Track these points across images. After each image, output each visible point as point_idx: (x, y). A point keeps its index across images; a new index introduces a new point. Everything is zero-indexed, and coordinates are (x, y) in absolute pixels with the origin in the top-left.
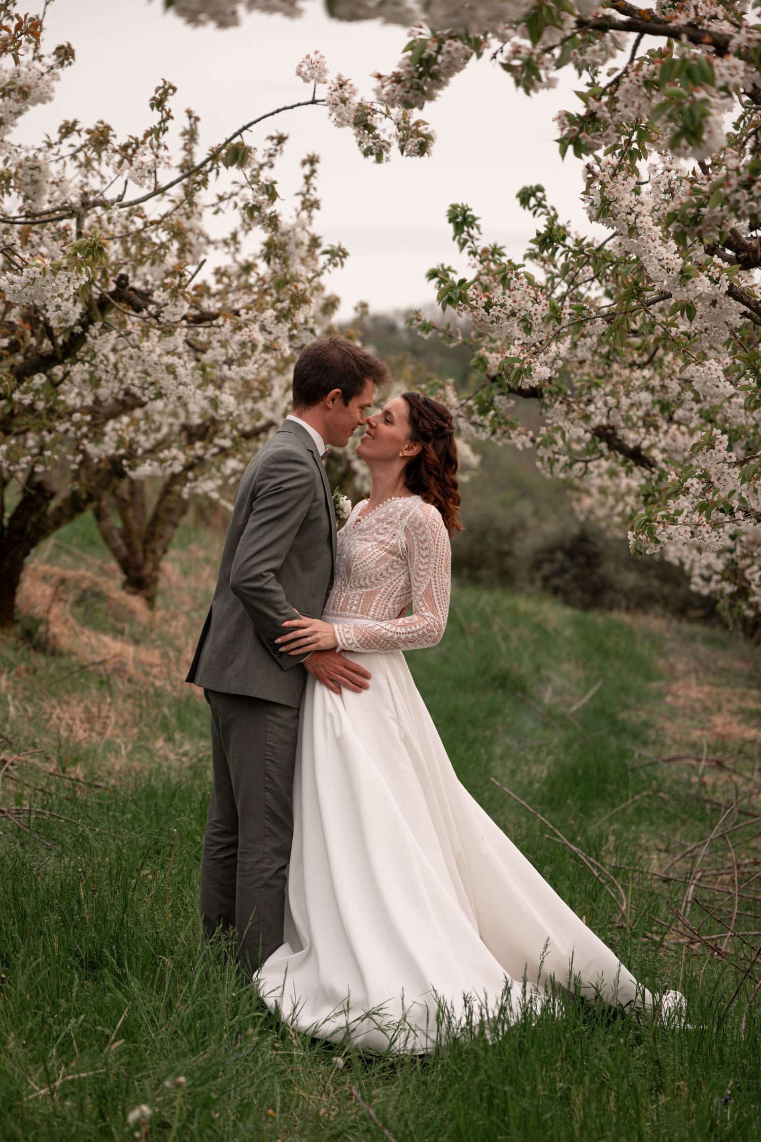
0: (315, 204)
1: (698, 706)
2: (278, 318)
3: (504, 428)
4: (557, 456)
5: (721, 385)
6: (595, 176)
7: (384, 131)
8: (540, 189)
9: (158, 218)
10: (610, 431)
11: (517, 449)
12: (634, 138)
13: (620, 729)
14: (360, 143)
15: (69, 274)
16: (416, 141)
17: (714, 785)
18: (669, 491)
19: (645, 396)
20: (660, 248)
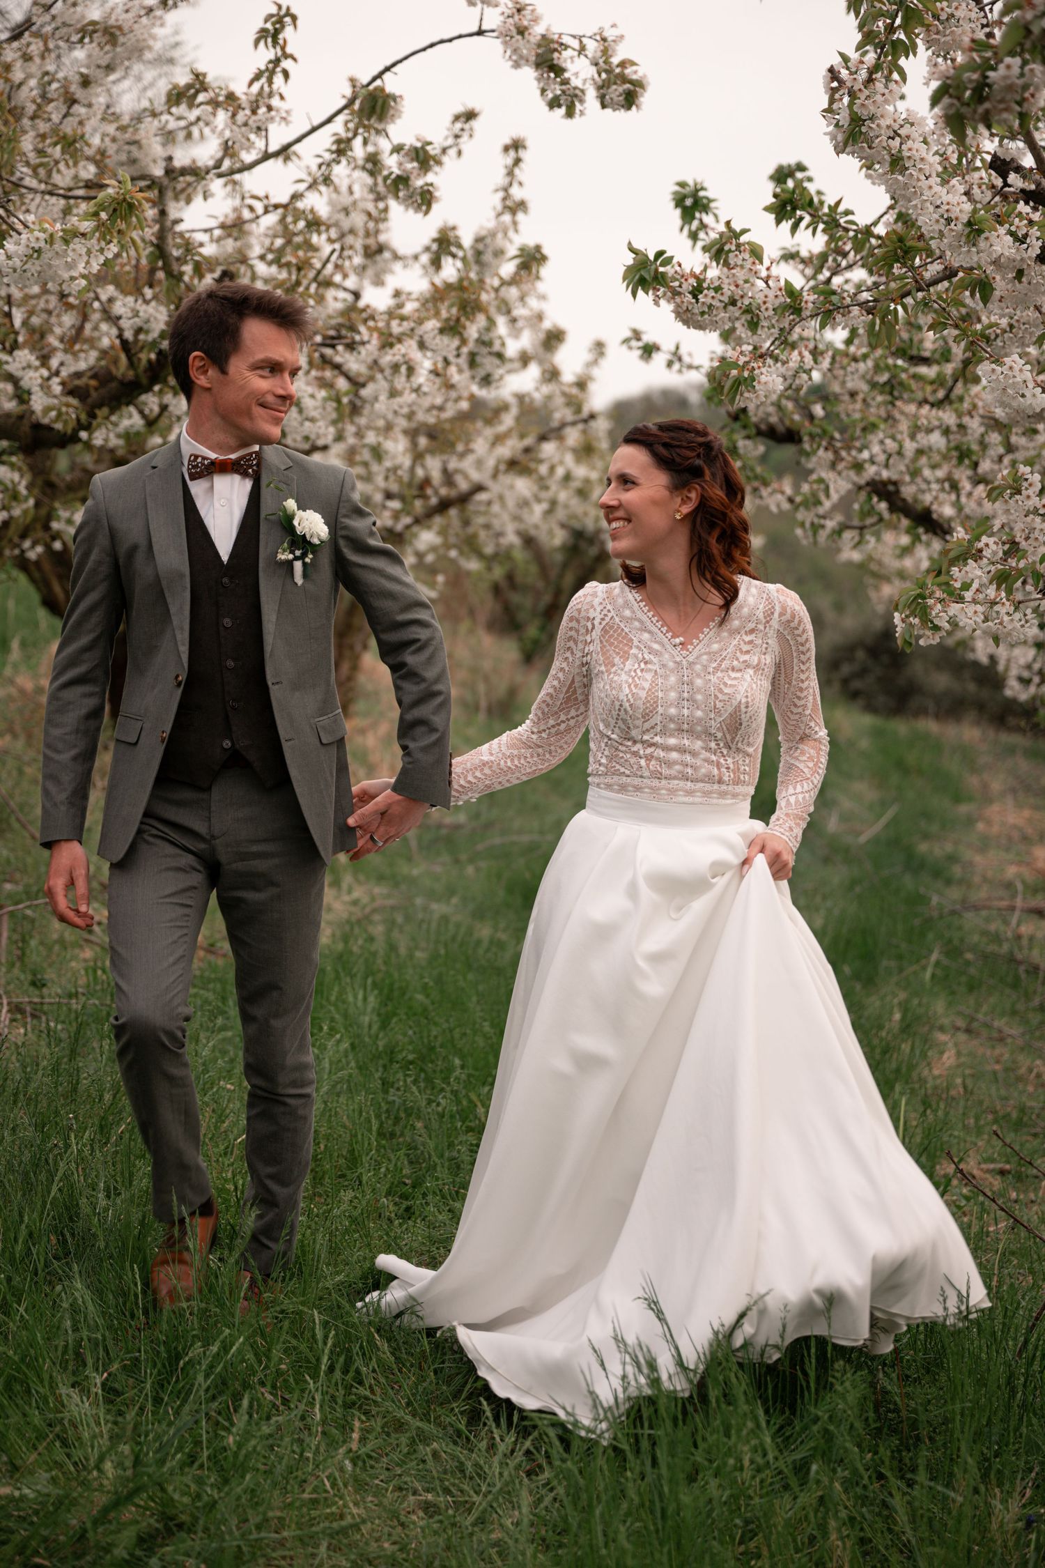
0: (521, 206)
1: (1016, 835)
2: (442, 331)
3: (756, 484)
4: (822, 521)
5: (1028, 394)
6: (841, 82)
7: (576, 74)
8: (801, 168)
9: (284, 199)
10: (891, 488)
11: (771, 512)
12: (898, 21)
13: (916, 865)
14: (543, 91)
15: (89, 244)
16: (621, 89)
17: (1031, 938)
18: (952, 555)
19: (936, 439)
20: (937, 189)
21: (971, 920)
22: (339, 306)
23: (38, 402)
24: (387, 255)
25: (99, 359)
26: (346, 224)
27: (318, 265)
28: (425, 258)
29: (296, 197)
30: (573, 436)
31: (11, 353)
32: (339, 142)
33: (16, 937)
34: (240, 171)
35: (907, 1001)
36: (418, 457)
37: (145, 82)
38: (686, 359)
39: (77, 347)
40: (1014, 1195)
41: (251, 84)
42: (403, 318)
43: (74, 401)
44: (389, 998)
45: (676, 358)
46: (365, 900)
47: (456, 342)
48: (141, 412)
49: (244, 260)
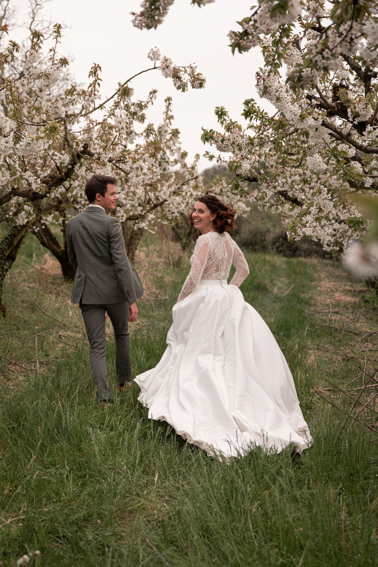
0: (172, 117)
1: (329, 290)
2: (150, 157)
3: (245, 194)
4: (266, 204)
5: (321, 165)
6: (260, 76)
7: (185, 79)
8: (252, 100)
9: (101, 121)
10: (285, 193)
12: (276, 57)
13: (300, 301)
14: (175, 84)
15: (44, 140)
16: (198, 82)
17: (335, 320)
18: (302, 213)
19: (297, 178)
20: (291, 106)
21: (317, 316)
22: (121, 150)
23: (34, 186)
24: (133, 134)
25: (51, 172)
26: (120, 126)
27: (113, 139)
28: (145, 134)
29: (105, 120)
30: (192, 183)
31: (25, 172)
32: (116, 103)
33: (40, 342)
34: (89, 113)
35: (300, 342)
36: (147, 192)
37: (60, 86)
38: (222, 159)
39: (44, 169)
40: (333, 397)
41: (88, 88)
42: (139, 153)
43: (44, 185)
44: (149, 352)
45: (219, 158)
46: (141, 323)
47: (155, 160)
48: (64, 187)
49: (91, 139)
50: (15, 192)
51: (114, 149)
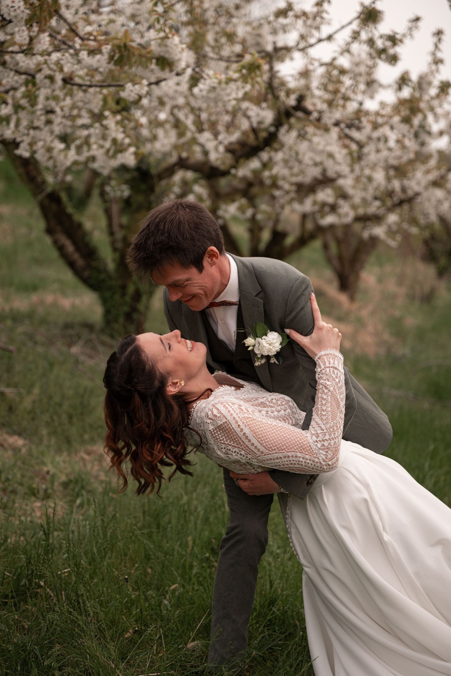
0: (441, 61)
2: (401, 121)
9: (328, 61)
15: (237, 84)
22: (353, 109)
23: (213, 157)
24: (376, 85)
25: (241, 136)
26: (358, 71)
27: (344, 91)
28: (395, 86)
29: (334, 59)
31: (201, 132)
32: (354, 33)
34: (309, 47)
39: (232, 129)
41: (313, 8)
42: (382, 116)
43: (229, 155)
47: (408, 127)
48: (260, 160)
49: (309, 88)
50: (182, 164)
51: (344, 107)
